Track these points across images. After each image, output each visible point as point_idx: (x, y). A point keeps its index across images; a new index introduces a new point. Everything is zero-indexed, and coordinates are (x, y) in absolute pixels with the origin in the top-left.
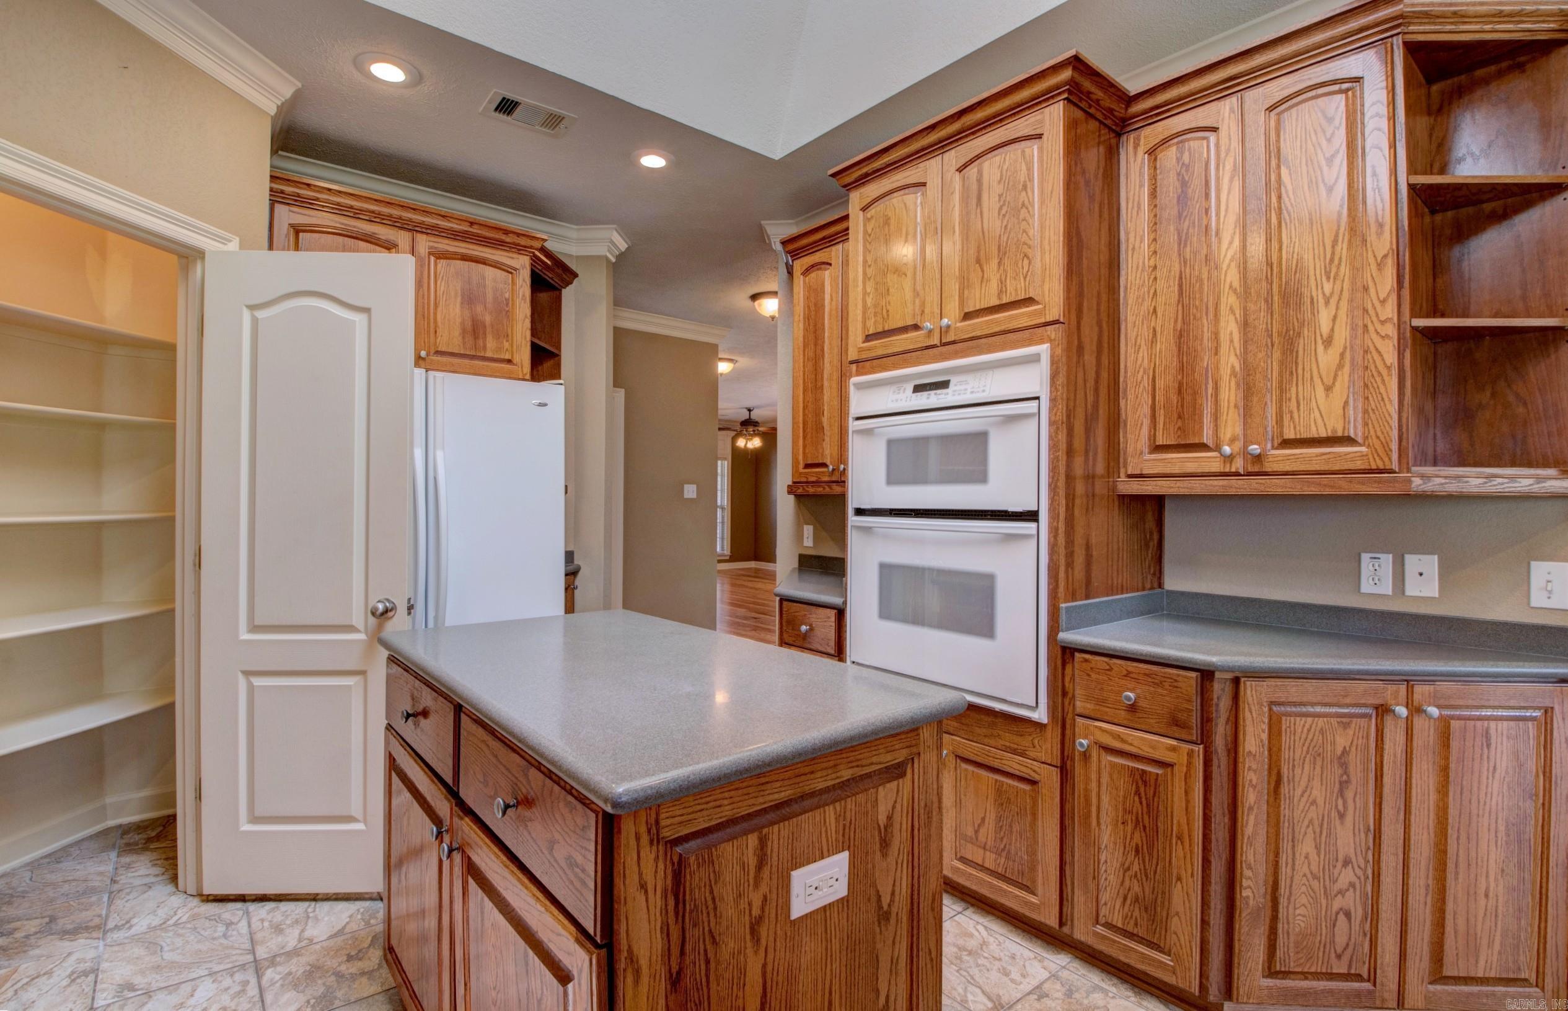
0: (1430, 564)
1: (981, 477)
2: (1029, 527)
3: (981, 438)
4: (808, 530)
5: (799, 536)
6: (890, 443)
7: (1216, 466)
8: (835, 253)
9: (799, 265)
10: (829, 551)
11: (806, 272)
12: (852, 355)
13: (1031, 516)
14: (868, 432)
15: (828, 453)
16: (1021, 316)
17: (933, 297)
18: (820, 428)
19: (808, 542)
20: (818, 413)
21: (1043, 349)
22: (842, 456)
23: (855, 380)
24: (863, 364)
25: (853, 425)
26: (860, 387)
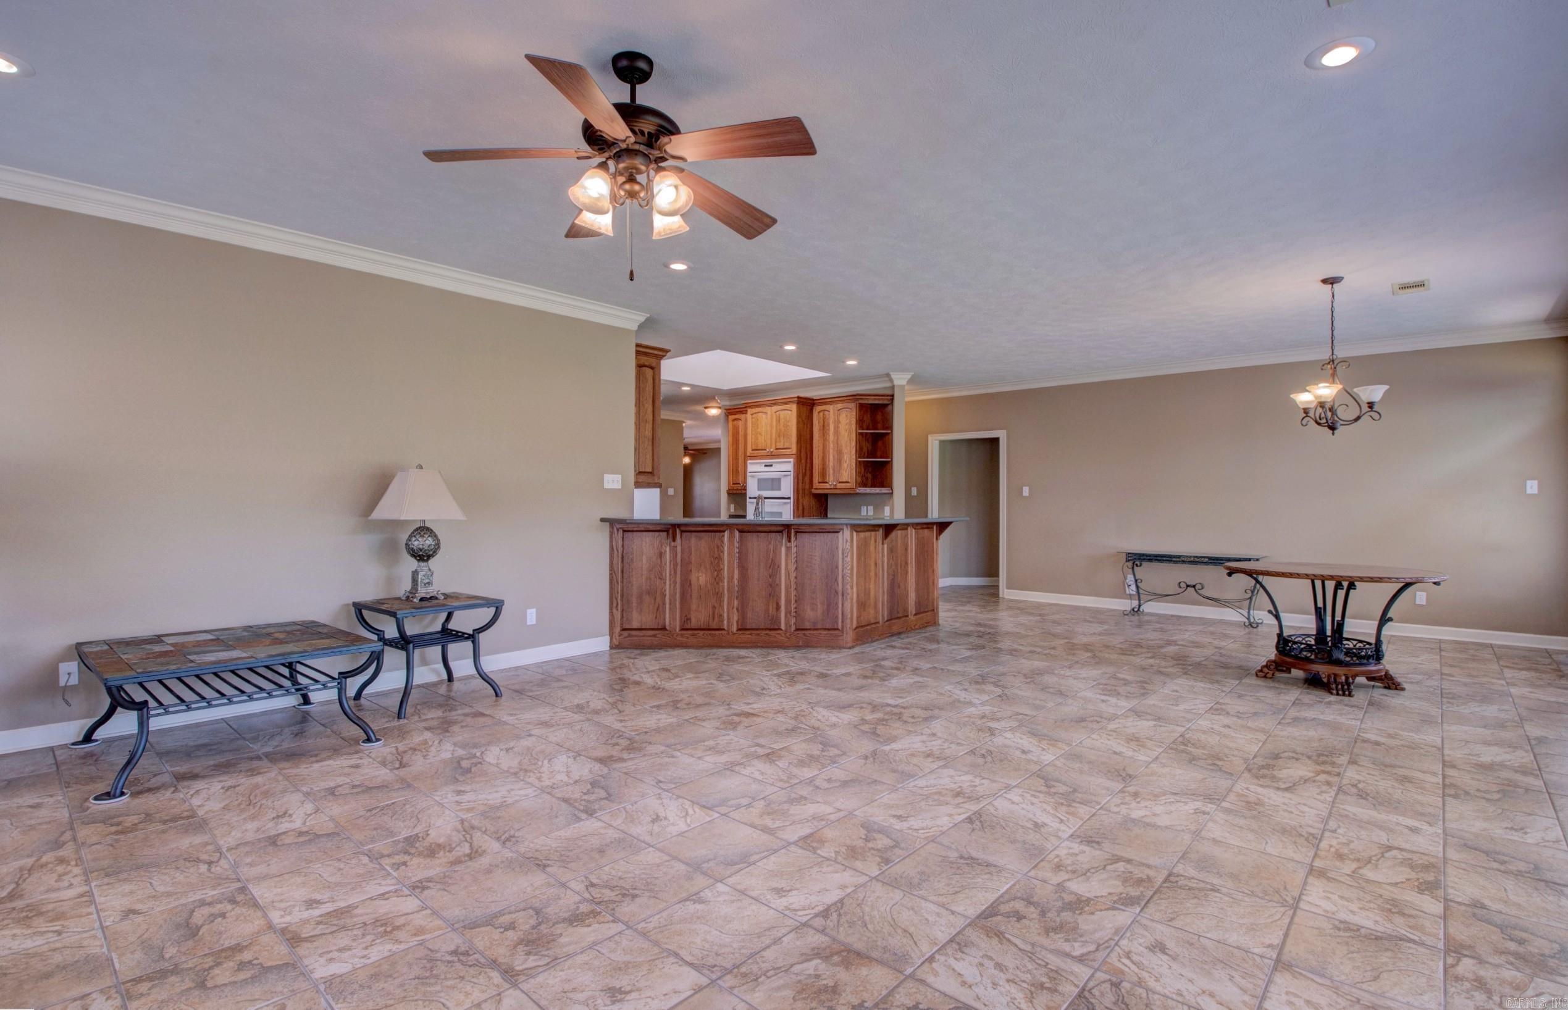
0: (871, 508)
1: (779, 489)
2: (788, 501)
3: (779, 480)
4: (732, 506)
5: (729, 509)
6: (759, 480)
7: (829, 487)
8: (742, 416)
9: (731, 417)
10: (740, 513)
11: (734, 420)
12: (748, 454)
13: (789, 498)
14: (753, 476)
15: (741, 480)
16: (788, 452)
17: (769, 442)
18: (738, 472)
19: (732, 510)
20: (737, 467)
21: (792, 460)
22: (745, 481)
23: (749, 461)
24: (753, 457)
25: (748, 474)
26: (750, 463)
